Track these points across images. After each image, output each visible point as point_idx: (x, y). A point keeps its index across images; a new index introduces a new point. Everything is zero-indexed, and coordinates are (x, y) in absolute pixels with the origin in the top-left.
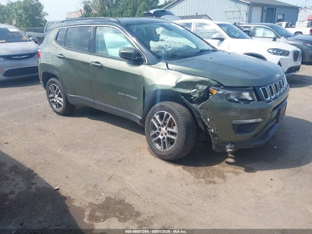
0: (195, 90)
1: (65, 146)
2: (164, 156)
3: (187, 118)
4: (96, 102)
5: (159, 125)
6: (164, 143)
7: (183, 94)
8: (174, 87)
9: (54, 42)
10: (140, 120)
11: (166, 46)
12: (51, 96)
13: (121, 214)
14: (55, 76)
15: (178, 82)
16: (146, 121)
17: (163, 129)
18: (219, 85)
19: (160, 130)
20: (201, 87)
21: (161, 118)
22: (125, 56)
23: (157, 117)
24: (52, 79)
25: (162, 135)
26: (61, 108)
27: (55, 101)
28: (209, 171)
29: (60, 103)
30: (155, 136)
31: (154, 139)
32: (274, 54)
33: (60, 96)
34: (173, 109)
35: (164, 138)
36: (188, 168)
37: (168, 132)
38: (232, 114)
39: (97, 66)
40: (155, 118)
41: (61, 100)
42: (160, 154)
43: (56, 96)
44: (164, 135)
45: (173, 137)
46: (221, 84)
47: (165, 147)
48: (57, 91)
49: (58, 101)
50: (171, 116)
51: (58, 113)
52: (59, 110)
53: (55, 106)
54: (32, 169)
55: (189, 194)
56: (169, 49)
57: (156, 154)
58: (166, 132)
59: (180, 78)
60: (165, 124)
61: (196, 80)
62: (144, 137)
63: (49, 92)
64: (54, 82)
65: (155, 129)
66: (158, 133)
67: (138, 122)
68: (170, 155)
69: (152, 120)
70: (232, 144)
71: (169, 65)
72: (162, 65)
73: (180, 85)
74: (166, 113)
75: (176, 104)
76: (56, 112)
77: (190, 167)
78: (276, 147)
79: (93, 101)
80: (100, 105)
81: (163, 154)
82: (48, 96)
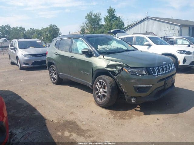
0: (116, 69)
1: (53, 98)
2: (101, 105)
3: (112, 83)
4: (71, 77)
5: (99, 88)
6: (101, 97)
7: (110, 71)
8: (106, 68)
9: (54, 47)
10: (91, 85)
11: (106, 48)
12: (51, 74)
13: (71, 129)
14: (53, 64)
15: (108, 65)
16: (93, 86)
17: (101, 90)
18: (128, 67)
19: (100, 90)
20: (119, 67)
21: (100, 84)
22: (84, 53)
23: (98, 83)
24: (52, 65)
25: (100, 93)
26: (55, 81)
27: (53, 76)
28: (124, 113)
29: (55, 78)
30: (97, 94)
31: (97, 96)
32: (181, 53)
33: (55, 74)
34: (105, 79)
35: (101, 95)
36: (113, 111)
37: (103, 91)
38: (133, 81)
39: (72, 58)
40: (97, 84)
41: (56, 76)
42: (99, 103)
43: (54, 74)
44: (101, 93)
45: (105, 94)
46: (128, 66)
47: (101, 100)
48: (54, 72)
49: (54, 77)
50: (104, 83)
51: (54, 83)
52: (54, 81)
53: (53, 80)
54: (35, 107)
55: (108, 123)
56: (108, 49)
57: (97, 103)
58: (102, 91)
59: (109, 63)
60: (101, 87)
61: (116, 64)
62: (92, 95)
63: (50, 72)
64: (53, 67)
65: (97, 90)
66: (99, 92)
67: (90, 87)
68: (104, 104)
69: (96, 85)
70: (134, 98)
71: (104, 57)
72: (102, 57)
73: (109, 66)
74: (102, 81)
75: (107, 76)
76: (53, 83)
77: (114, 111)
78: (168, 104)
79: (70, 76)
80: (73, 78)
81: (100, 103)
82: (50, 74)
